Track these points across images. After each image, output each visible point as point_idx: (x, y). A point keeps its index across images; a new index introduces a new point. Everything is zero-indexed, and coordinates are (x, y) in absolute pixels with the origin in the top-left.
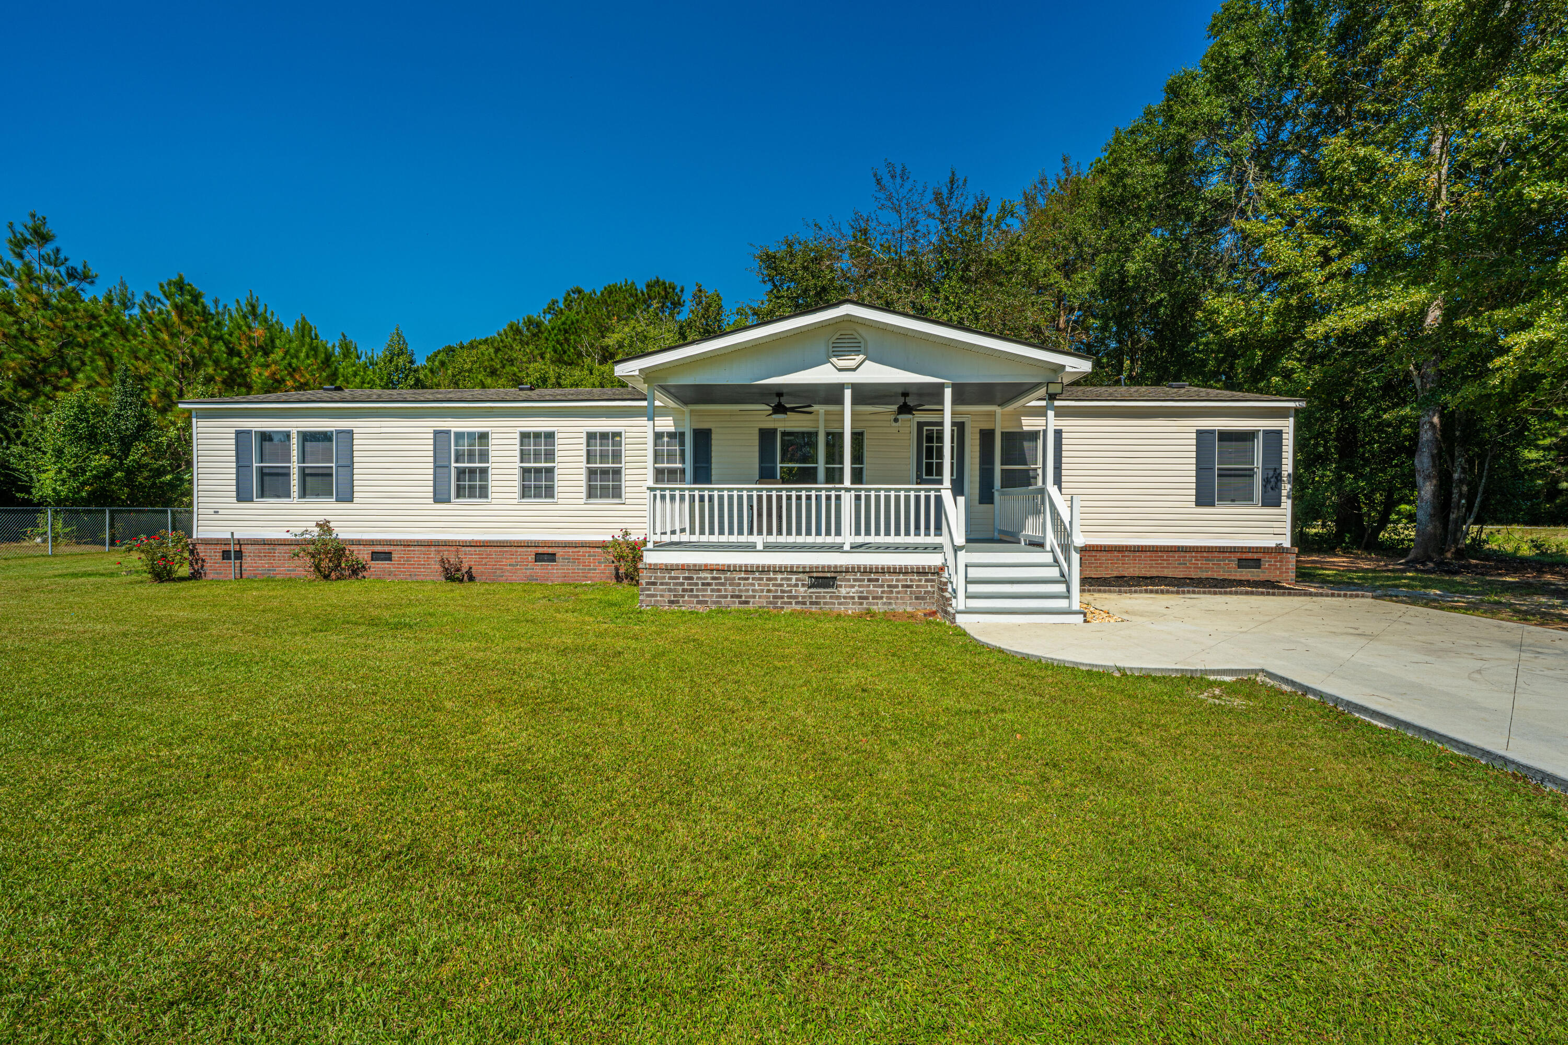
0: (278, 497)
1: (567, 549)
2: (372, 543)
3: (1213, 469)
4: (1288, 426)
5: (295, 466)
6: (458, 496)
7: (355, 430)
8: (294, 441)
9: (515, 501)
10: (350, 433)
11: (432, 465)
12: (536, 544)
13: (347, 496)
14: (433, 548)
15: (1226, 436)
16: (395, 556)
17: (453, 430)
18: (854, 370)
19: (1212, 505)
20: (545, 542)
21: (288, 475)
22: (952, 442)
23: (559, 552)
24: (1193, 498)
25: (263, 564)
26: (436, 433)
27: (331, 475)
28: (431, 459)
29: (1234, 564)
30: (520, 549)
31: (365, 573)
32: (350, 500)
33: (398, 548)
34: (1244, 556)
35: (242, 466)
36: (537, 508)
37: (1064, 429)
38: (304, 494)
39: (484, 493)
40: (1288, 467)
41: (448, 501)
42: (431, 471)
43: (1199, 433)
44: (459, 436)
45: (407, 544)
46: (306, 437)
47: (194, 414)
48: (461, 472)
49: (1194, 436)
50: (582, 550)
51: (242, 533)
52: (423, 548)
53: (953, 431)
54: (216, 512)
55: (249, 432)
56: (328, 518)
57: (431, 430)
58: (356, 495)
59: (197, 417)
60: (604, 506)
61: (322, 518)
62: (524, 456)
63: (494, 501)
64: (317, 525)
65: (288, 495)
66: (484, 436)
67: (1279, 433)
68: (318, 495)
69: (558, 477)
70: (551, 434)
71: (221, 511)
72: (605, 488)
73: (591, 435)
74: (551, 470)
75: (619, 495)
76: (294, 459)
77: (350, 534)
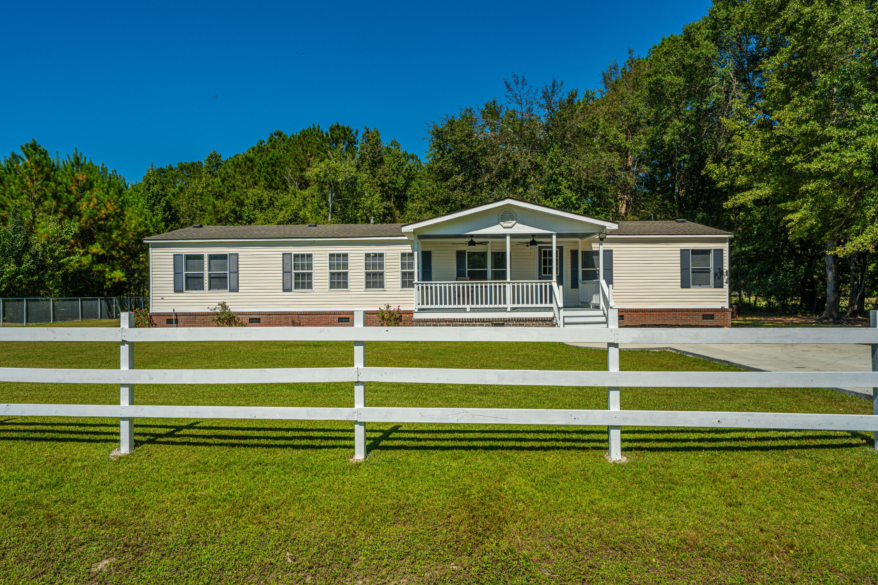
0: (196, 289)
2: (250, 313)
3: (689, 269)
4: (725, 246)
5: (206, 272)
6: (295, 288)
7: (240, 254)
8: (206, 259)
9: (327, 290)
10: (237, 255)
11: (281, 272)
12: (339, 313)
13: (235, 289)
14: (283, 316)
15: (695, 252)
16: (262, 320)
17: (293, 253)
18: (511, 228)
19: (689, 287)
20: (344, 312)
21: (203, 278)
22: (557, 256)
23: (351, 317)
24: (680, 284)
26: (284, 254)
27: (226, 277)
28: (281, 269)
29: (701, 318)
30: (330, 316)
32: (237, 290)
33: (264, 316)
34: (705, 313)
35: (177, 274)
36: (339, 294)
37: (614, 249)
38: (210, 289)
39: (310, 286)
40: (726, 267)
41: (291, 291)
42: (281, 275)
43: (682, 251)
44: (296, 256)
45: (269, 314)
46: (212, 257)
47: (150, 245)
48: (297, 275)
49: (679, 252)
51: (178, 310)
52: (278, 316)
53: (557, 251)
54: (162, 299)
55: (181, 255)
56: (225, 301)
57: (281, 253)
58: (240, 288)
59: (152, 247)
60: (374, 292)
61: (221, 301)
62: (331, 266)
63: (316, 290)
64: (219, 305)
65: (203, 289)
66: (310, 256)
67: (721, 250)
68: (219, 288)
69: (350, 277)
70: (346, 255)
71: (165, 298)
72: (374, 282)
73: (368, 255)
74: (345, 274)
75: (382, 287)
76: (207, 269)
77: (240, 309)
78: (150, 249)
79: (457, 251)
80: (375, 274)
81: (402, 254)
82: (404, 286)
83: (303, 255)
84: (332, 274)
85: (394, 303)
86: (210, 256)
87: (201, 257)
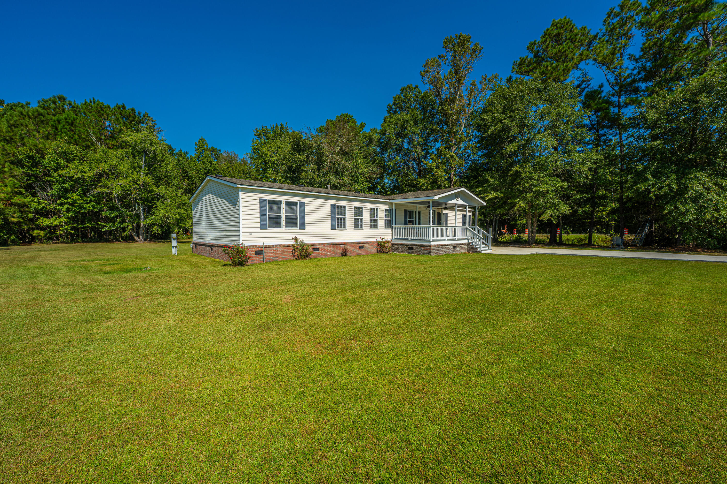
0: (274, 227)
1: (367, 244)
2: (313, 245)
5: (283, 214)
6: (338, 227)
7: (306, 202)
8: (283, 205)
9: (353, 229)
10: (304, 203)
11: (330, 216)
12: (360, 243)
13: (303, 227)
16: (320, 249)
17: (336, 204)
20: (362, 242)
21: (281, 218)
23: (365, 245)
25: (273, 255)
26: (332, 205)
27: (297, 219)
28: (330, 214)
30: (355, 245)
31: (310, 256)
32: (304, 229)
33: (321, 246)
35: (262, 214)
36: (359, 231)
37: (448, 213)
38: (287, 226)
39: (344, 226)
40: (471, 223)
41: (335, 229)
42: (330, 219)
44: (338, 207)
45: (324, 245)
46: (287, 203)
47: (240, 189)
48: (338, 219)
50: (370, 244)
51: (267, 243)
52: (329, 246)
54: (251, 234)
55: (265, 200)
56: (297, 236)
57: (330, 204)
58: (306, 227)
59: (242, 191)
60: (374, 231)
61: (294, 236)
62: (355, 214)
63: (348, 229)
64: (293, 239)
65: (280, 227)
66: (345, 207)
67: (470, 215)
68: (292, 227)
69: (363, 222)
70: (362, 208)
71: (253, 234)
72: (374, 225)
73: (371, 209)
74: (361, 219)
75: (377, 227)
76: (284, 212)
77: (307, 242)
78: (240, 193)
79: (405, 210)
80: (374, 220)
81: (386, 210)
82: (385, 228)
83: (341, 207)
84: (355, 219)
85: (382, 237)
86: (286, 202)
87: (278, 203)
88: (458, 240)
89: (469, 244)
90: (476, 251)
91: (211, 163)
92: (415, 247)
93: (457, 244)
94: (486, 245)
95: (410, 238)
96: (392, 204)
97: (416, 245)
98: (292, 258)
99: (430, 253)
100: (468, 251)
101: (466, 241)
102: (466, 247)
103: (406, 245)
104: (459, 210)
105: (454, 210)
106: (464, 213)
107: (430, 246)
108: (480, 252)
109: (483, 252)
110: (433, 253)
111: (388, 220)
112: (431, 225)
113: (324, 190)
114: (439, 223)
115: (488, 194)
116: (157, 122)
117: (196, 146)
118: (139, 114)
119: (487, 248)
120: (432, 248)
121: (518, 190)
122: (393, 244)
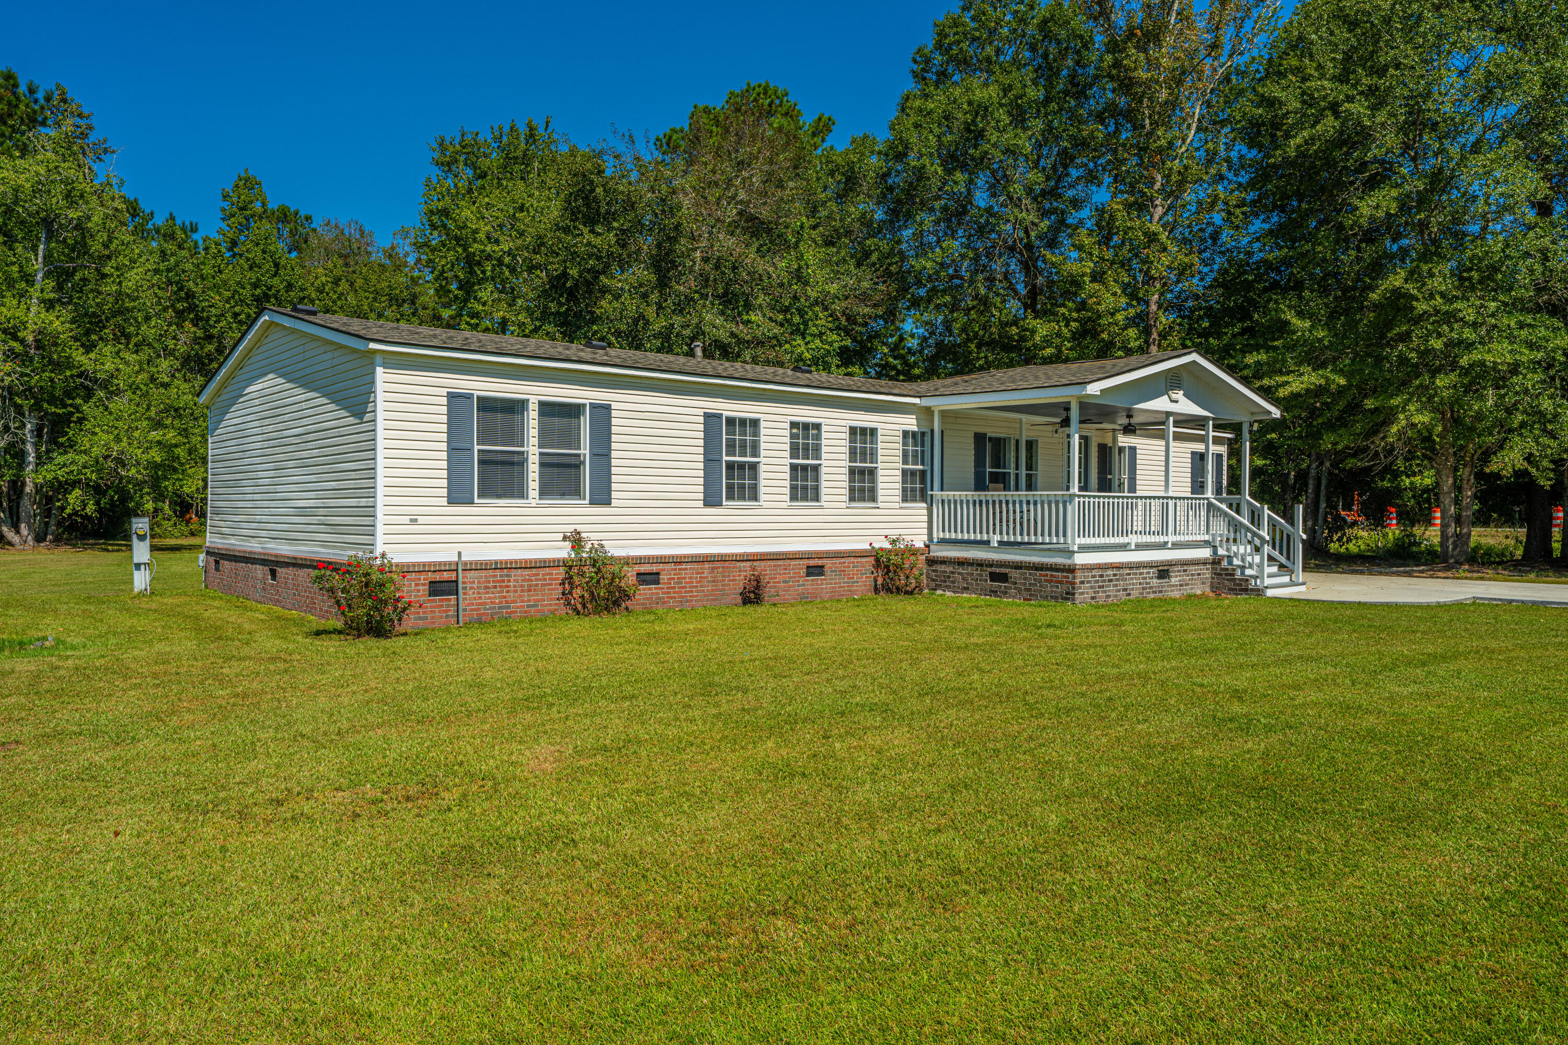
0: (499, 496)
1: (835, 560)
2: (640, 560)
4: (1223, 451)
5: (532, 450)
6: (730, 497)
7: (615, 405)
8: (533, 414)
9: (784, 505)
10: (608, 408)
11: (701, 458)
12: (806, 555)
13: (602, 497)
14: (707, 565)
16: (664, 577)
17: (725, 413)
20: (818, 552)
21: (523, 464)
23: (828, 563)
25: (492, 598)
26: (707, 416)
27: (583, 466)
28: (702, 450)
30: (793, 562)
31: (629, 603)
32: (607, 502)
33: (667, 567)
35: (457, 448)
36: (805, 511)
37: (1138, 446)
38: (544, 492)
39: (752, 493)
40: (1225, 482)
41: (719, 504)
42: (701, 466)
43: (1192, 454)
44: (731, 421)
45: (678, 561)
46: (547, 409)
47: (378, 358)
48: (730, 466)
49: (1190, 456)
50: (847, 560)
51: (473, 554)
52: (695, 566)
54: (414, 521)
55: (469, 397)
56: (579, 528)
57: (701, 412)
58: (615, 495)
59: (383, 365)
60: (863, 510)
61: (571, 528)
62: (793, 450)
63: (765, 505)
64: (565, 538)
65: (521, 493)
66: (755, 423)
67: (1221, 455)
68: (563, 494)
69: (824, 477)
70: (817, 426)
71: (421, 519)
72: (862, 490)
73: (853, 430)
74: (816, 468)
75: (873, 499)
76: (535, 441)
77: (616, 550)
78: (379, 370)
79: (976, 434)
80: (862, 472)
81: (905, 434)
82: (905, 500)
83: (743, 422)
84: (794, 468)
85: (893, 534)
86: (542, 404)
87: (516, 407)
88: (1177, 546)
89: (1216, 561)
90: (1246, 590)
91: (277, 265)
92: (1014, 574)
93: (1171, 564)
94: (1281, 566)
95: (995, 539)
96: (928, 411)
97: (1018, 566)
98: (562, 611)
99: (1069, 596)
100: (1215, 588)
101: (1205, 553)
102: (1207, 573)
103: (980, 564)
104: (1178, 437)
105: (1162, 435)
106: (1200, 447)
107: (1071, 570)
108: (1259, 592)
109: (1270, 593)
110: (1084, 594)
111: (913, 473)
112: (1075, 489)
113: (682, 359)
114: (1105, 485)
115: (1290, 378)
116: (94, 121)
117: (225, 205)
118: (32, 91)
119: (1286, 579)
120: (1078, 574)
121: (1403, 360)
122: (931, 562)
